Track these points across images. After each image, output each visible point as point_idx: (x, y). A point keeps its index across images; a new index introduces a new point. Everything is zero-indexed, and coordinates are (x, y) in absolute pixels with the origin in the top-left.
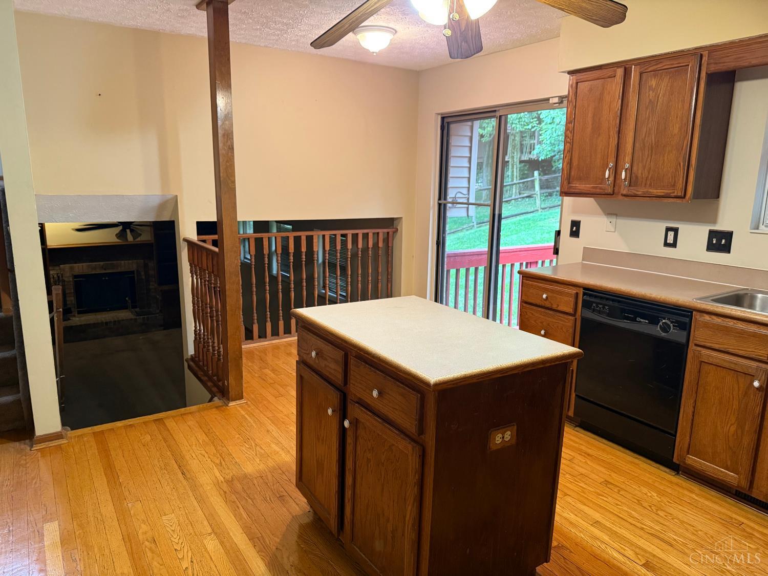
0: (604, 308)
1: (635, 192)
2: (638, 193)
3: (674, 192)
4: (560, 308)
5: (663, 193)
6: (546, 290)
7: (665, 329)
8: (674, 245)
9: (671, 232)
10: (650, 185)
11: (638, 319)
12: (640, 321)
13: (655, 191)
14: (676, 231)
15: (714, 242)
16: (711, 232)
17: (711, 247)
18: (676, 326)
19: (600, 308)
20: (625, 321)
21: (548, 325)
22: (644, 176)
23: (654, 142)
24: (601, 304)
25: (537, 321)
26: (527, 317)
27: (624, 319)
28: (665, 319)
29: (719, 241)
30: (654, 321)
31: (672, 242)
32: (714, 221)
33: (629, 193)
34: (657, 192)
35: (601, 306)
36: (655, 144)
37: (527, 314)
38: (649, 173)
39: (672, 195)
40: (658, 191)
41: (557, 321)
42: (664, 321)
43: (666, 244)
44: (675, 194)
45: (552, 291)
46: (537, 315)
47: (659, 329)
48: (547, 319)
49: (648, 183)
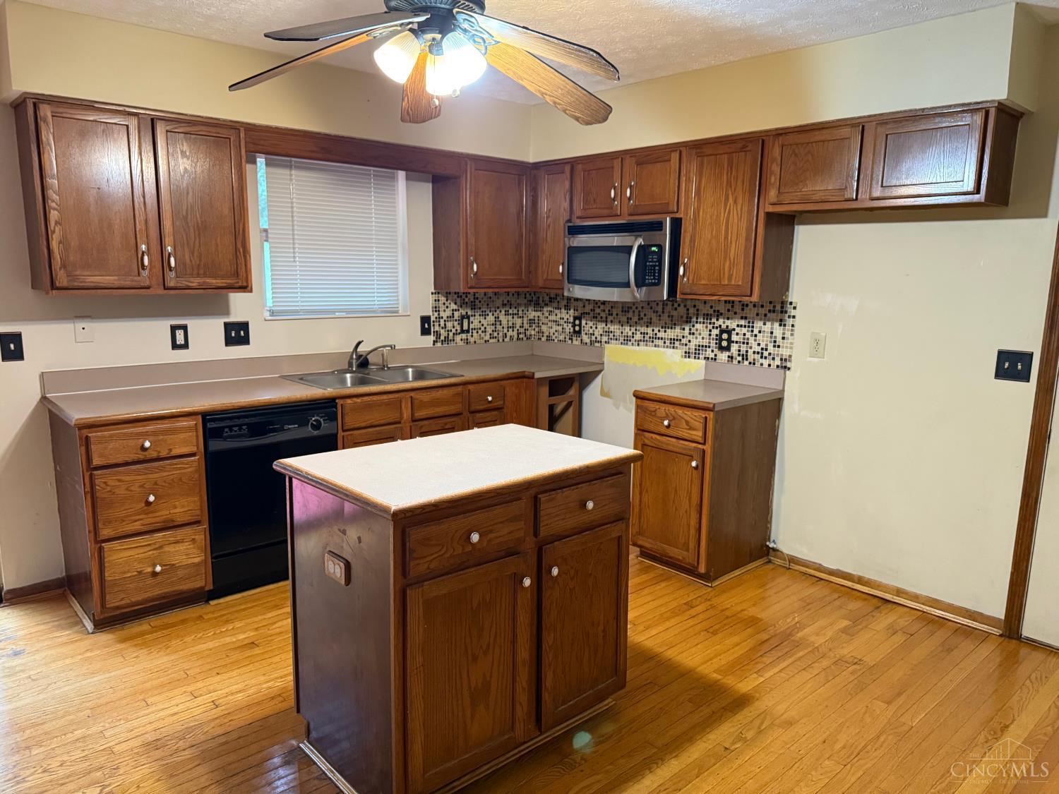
0: (240, 429)
1: (187, 283)
2: (190, 284)
3: (238, 282)
4: (176, 452)
5: (226, 283)
6: (146, 435)
7: (317, 427)
8: (185, 346)
9: (180, 331)
10: (205, 273)
11: (286, 427)
12: (289, 429)
13: (214, 281)
14: (185, 328)
15: (233, 335)
16: (226, 325)
17: (229, 341)
18: (326, 420)
19: (236, 431)
20: (271, 434)
21: (156, 484)
22: (193, 263)
23: (199, 222)
24: (235, 426)
25: (132, 488)
26: (109, 489)
27: (270, 433)
28: (314, 417)
29: (238, 333)
30: (303, 423)
31: (183, 343)
32: (226, 312)
33: (179, 285)
34: (217, 283)
35: (235, 429)
36: (202, 225)
37: (107, 485)
38: (200, 261)
39: (237, 285)
40: (218, 281)
41: (171, 473)
42: (313, 419)
43: (175, 346)
44: (240, 284)
45: (155, 433)
46: (127, 478)
47: (310, 429)
48: (150, 476)
49: (201, 272)
